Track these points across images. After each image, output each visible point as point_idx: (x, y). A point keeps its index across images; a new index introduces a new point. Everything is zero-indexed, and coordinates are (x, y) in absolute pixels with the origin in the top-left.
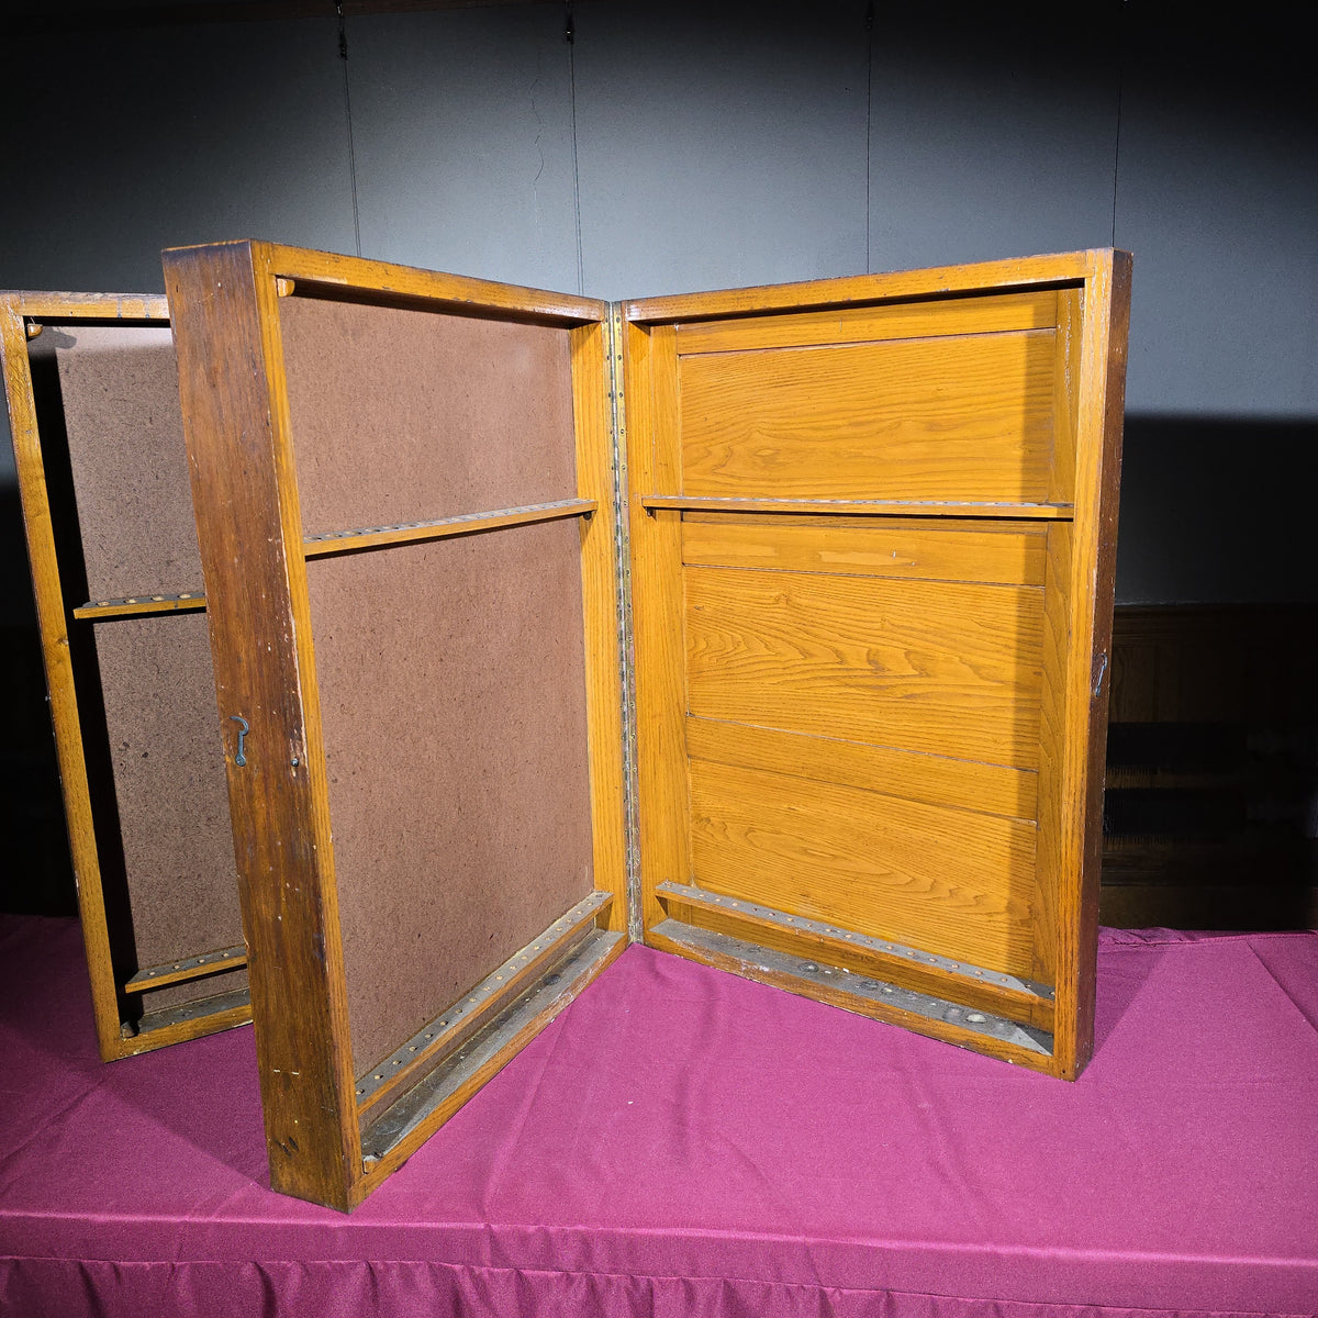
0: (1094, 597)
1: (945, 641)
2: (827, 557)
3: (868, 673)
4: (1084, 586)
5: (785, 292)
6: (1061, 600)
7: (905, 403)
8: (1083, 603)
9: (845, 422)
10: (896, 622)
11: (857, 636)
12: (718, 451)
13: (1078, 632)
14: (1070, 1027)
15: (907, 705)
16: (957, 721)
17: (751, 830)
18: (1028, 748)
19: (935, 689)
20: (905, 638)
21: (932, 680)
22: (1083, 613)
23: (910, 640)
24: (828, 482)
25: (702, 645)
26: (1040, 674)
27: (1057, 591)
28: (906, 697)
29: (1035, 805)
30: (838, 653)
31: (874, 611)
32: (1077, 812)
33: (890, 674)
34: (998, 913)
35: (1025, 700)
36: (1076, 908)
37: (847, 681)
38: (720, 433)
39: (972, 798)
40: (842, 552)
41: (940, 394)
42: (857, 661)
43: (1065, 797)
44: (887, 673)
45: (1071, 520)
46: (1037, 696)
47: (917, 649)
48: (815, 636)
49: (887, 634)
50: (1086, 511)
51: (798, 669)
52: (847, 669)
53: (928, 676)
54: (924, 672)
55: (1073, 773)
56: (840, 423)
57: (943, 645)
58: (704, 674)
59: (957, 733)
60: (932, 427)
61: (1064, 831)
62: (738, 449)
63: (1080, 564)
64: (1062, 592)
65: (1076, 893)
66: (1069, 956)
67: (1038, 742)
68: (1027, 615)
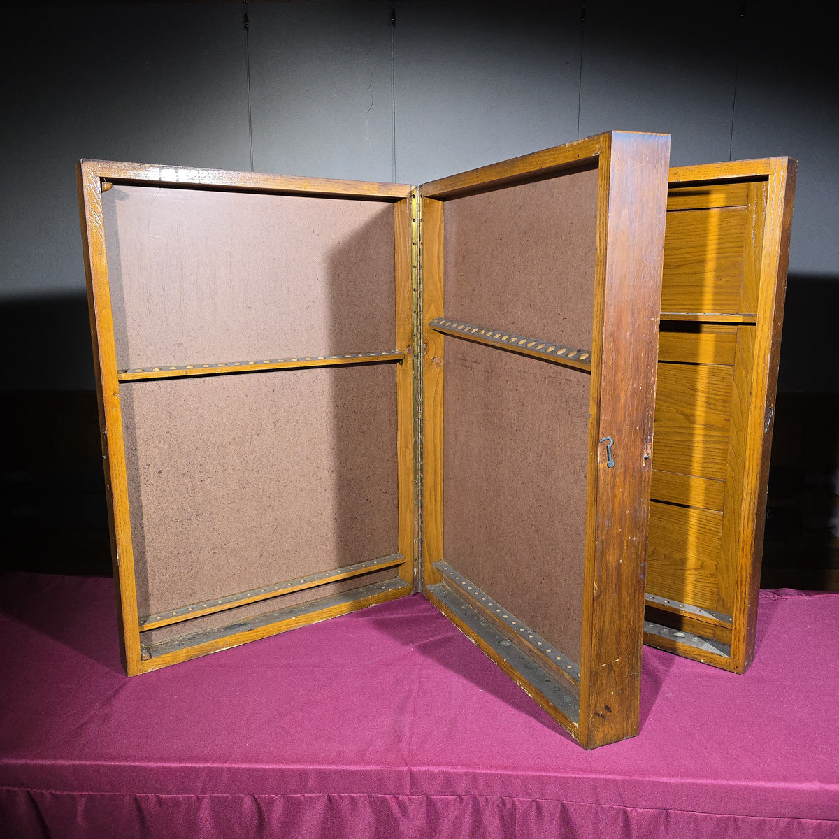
0: (768, 371)
1: (667, 399)
4: (761, 364)
6: (744, 373)
8: (761, 376)
13: (756, 393)
14: (742, 638)
16: (673, 449)
18: (716, 466)
22: (760, 381)
26: (728, 420)
27: (742, 368)
29: (722, 501)
32: (752, 505)
34: (695, 569)
35: (720, 436)
36: (748, 566)
39: (682, 496)
43: (744, 496)
45: (754, 324)
46: (726, 434)
50: (765, 318)
55: (750, 481)
59: (673, 456)
61: (742, 518)
63: (759, 351)
64: (745, 368)
65: (749, 556)
66: (743, 595)
67: (725, 462)
68: (722, 383)
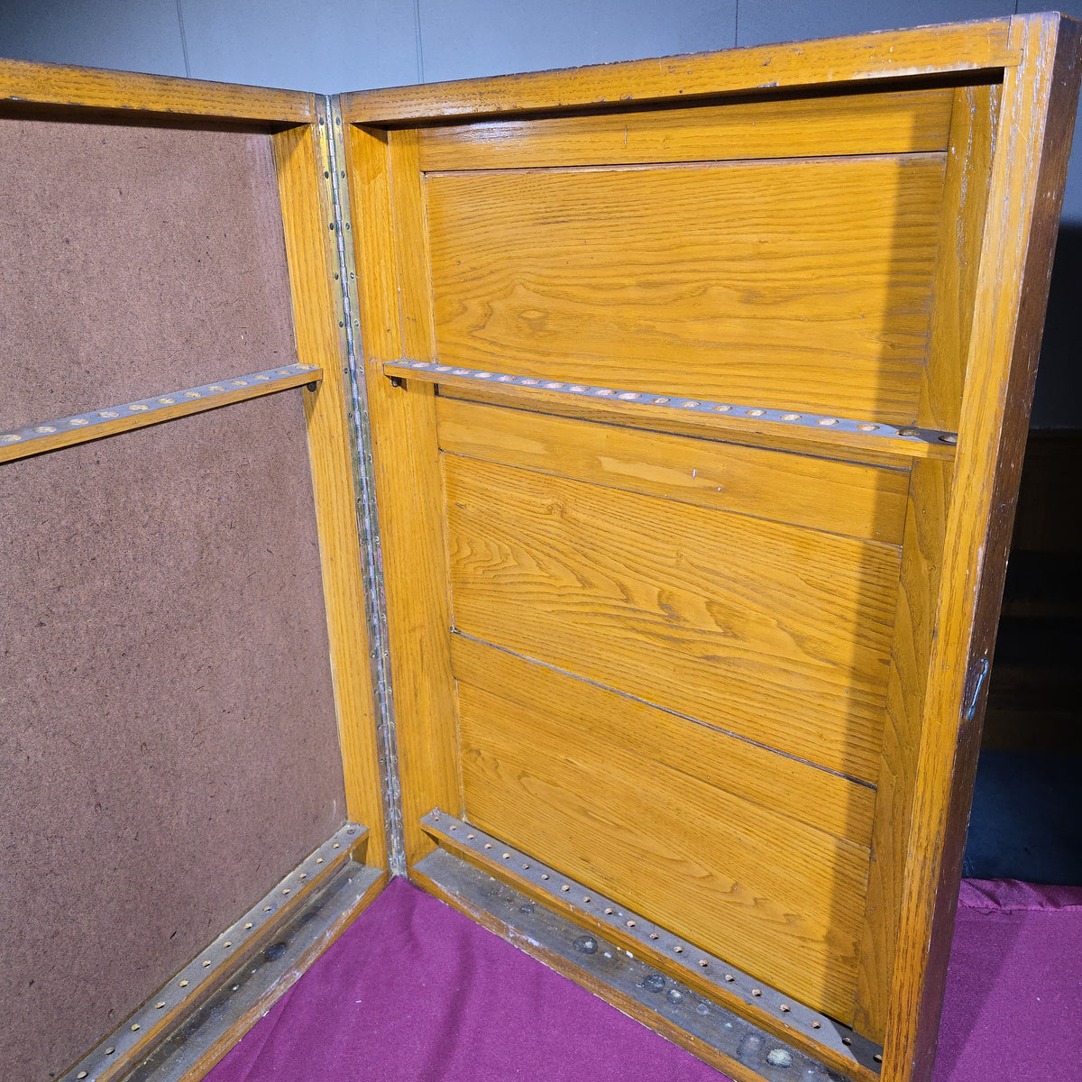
0: (976, 588)
2: (609, 465)
3: (660, 620)
4: (963, 571)
5: (542, 84)
6: (925, 569)
7: (714, 259)
9: (632, 281)
10: (696, 562)
11: (645, 570)
12: (475, 307)
13: (947, 634)
15: (706, 668)
16: (770, 700)
17: (524, 774)
18: (865, 755)
19: (745, 656)
20: (706, 584)
21: (739, 643)
22: (957, 607)
23: (714, 587)
24: (611, 363)
25: (466, 552)
26: (887, 663)
27: (921, 559)
28: (707, 658)
29: (869, 829)
30: (623, 589)
31: (667, 542)
32: (927, 872)
33: (687, 625)
34: (813, 940)
35: (867, 693)
36: (915, 988)
37: (634, 624)
38: (477, 283)
39: (786, 801)
40: (628, 461)
41: (764, 248)
42: (646, 601)
43: (912, 849)
44: (682, 624)
46: (882, 691)
47: (722, 600)
48: (596, 562)
49: (683, 574)
50: (974, 461)
51: (576, 599)
52: (634, 611)
53: (735, 636)
54: (729, 632)
55: (925, 821)
56: (625, 281)
57: (755, 601)
58: (469, 586)
59: (771, 715)
60: (751, 297)
61: (906, 892)
62: (499, 306)
63: (958, 536)
64: (927, 558)
65: (918, 969)
66: (903, 1040)
67: (878, 750)
68: (874, 580)
